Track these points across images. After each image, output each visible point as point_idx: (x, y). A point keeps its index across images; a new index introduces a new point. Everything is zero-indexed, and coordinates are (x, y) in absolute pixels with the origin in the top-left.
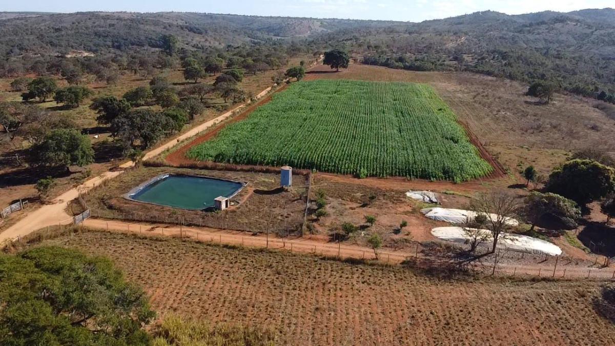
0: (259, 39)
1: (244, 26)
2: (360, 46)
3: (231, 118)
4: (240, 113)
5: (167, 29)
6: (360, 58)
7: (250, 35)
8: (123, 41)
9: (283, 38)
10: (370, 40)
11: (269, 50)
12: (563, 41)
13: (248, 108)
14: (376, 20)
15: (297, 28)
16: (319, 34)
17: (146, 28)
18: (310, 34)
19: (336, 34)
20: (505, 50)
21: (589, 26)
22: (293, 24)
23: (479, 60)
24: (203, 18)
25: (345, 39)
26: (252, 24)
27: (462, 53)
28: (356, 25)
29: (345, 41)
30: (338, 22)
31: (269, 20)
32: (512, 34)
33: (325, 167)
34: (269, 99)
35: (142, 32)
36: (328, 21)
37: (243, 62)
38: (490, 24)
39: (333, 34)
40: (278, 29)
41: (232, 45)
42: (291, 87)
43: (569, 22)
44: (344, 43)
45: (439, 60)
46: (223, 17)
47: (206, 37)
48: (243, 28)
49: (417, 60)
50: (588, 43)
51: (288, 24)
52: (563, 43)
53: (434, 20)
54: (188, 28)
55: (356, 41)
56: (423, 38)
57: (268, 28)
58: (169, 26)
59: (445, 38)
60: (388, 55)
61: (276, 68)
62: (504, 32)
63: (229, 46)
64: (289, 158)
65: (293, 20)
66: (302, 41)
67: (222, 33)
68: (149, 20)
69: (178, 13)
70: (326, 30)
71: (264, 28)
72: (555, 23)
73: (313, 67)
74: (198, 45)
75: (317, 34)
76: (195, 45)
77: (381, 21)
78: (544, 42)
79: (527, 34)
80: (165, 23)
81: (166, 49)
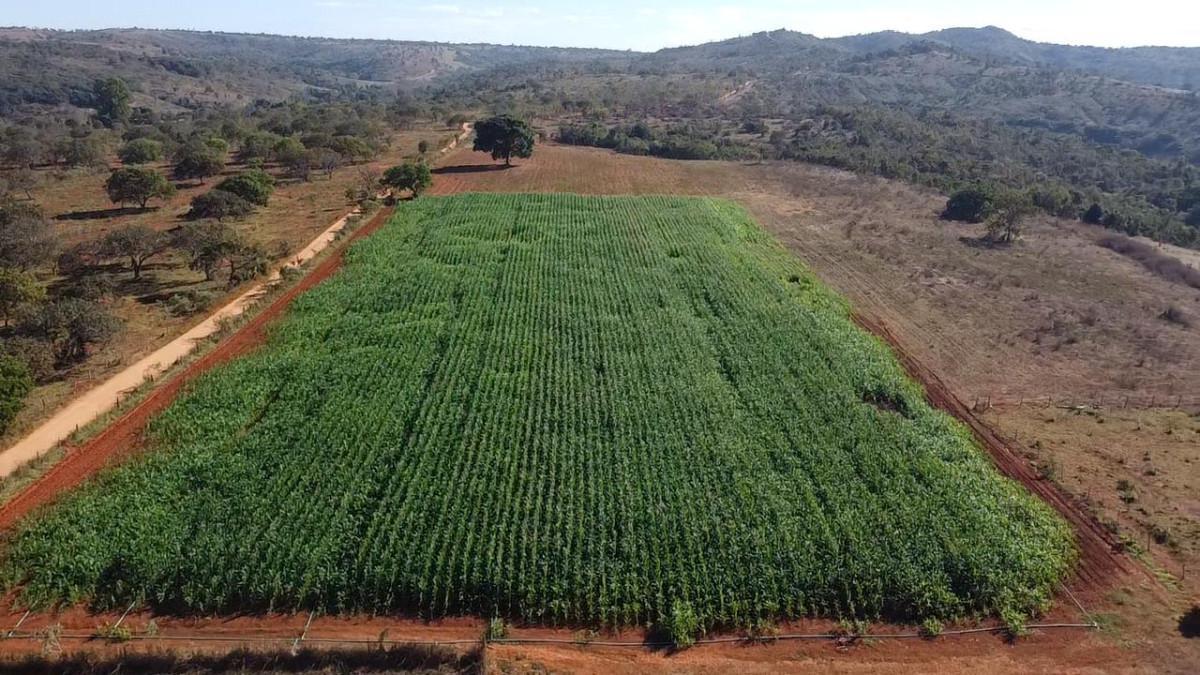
0: (328, 87)
1: (295, 59)
2: (545, 101)
3: (212, 345)
4: (244, 322)
5: (116, 67)
6: (550, 129)
7: (306, 78)
8: (7, 93)
9: (379, 84)
10: (563, 88)
11: (346, 112)
12: (930, 88)
13: (273, 300)
14: (565, 47)
15: (407, 63)
16: (453, 76)
17: (65, 63)
18: (435, 76)
19: (492, 76)
20: (845, 110)
21: (974, 60)
22: (399, 55)
23: (797, 131)
24: (206, 41)
25: (511, 85)
26: (311, 54)
27: (759, 117)
28: (528, 58)
29: (512, 89)
30: (491, 52)
31: (350, 47)
32: (838, 74)
33: (537, 604)
34: (338, 264)
35: (52, 73)
36: (470, 48)
37: (276, 149)
38: (788, 56)
39: (484, 75)
40: (369, 64)
41: (268, 99)
42: (398, 216)
43: (936, 52)
44: (510, 95)
45: (716, 133)
46: (251, 40)
47: (209, 82)
48: (294, 63)
49: (673, 133)
50: (978, 91)
51: (390, 55)
52: (931, 92)
53: (681, 48)
54: (165, 63)
55: (534, 91)
56: (670, 84)
57: (346, 63)
58: (122, 59)
59: (713, 83)
60: (610, 121)
61: (360, 158)
62: (822, 71)
63: (260, 103)
64: (395, 568)
65: (399, 46)
66: (420, 90)
67: (245, 74)
68: (75, 45)
69: (149, 30)
70: (467, 67)
71: (338, 63)
72: (912, 54)
73: (448, 156)
74: (188, 101)
75: (449, 75)
76: (180, 100)
77: (576, 50)
78: (896, 90)
79: (866, 75)
80: (113, 52)
81: (102, 113)
